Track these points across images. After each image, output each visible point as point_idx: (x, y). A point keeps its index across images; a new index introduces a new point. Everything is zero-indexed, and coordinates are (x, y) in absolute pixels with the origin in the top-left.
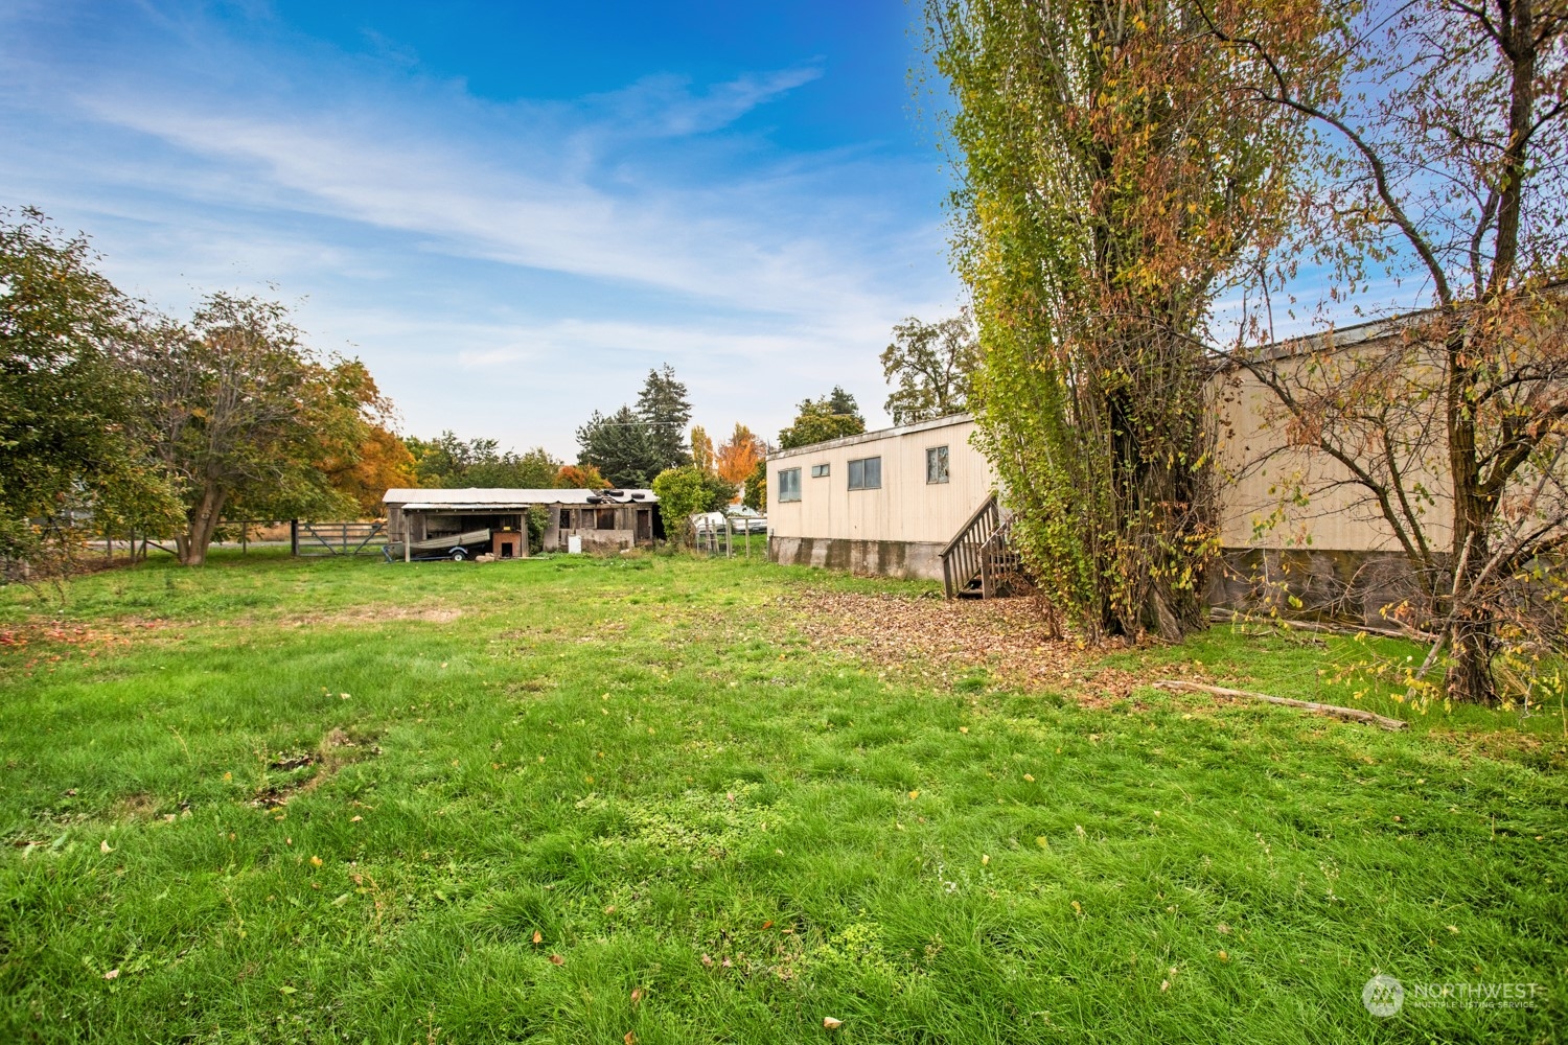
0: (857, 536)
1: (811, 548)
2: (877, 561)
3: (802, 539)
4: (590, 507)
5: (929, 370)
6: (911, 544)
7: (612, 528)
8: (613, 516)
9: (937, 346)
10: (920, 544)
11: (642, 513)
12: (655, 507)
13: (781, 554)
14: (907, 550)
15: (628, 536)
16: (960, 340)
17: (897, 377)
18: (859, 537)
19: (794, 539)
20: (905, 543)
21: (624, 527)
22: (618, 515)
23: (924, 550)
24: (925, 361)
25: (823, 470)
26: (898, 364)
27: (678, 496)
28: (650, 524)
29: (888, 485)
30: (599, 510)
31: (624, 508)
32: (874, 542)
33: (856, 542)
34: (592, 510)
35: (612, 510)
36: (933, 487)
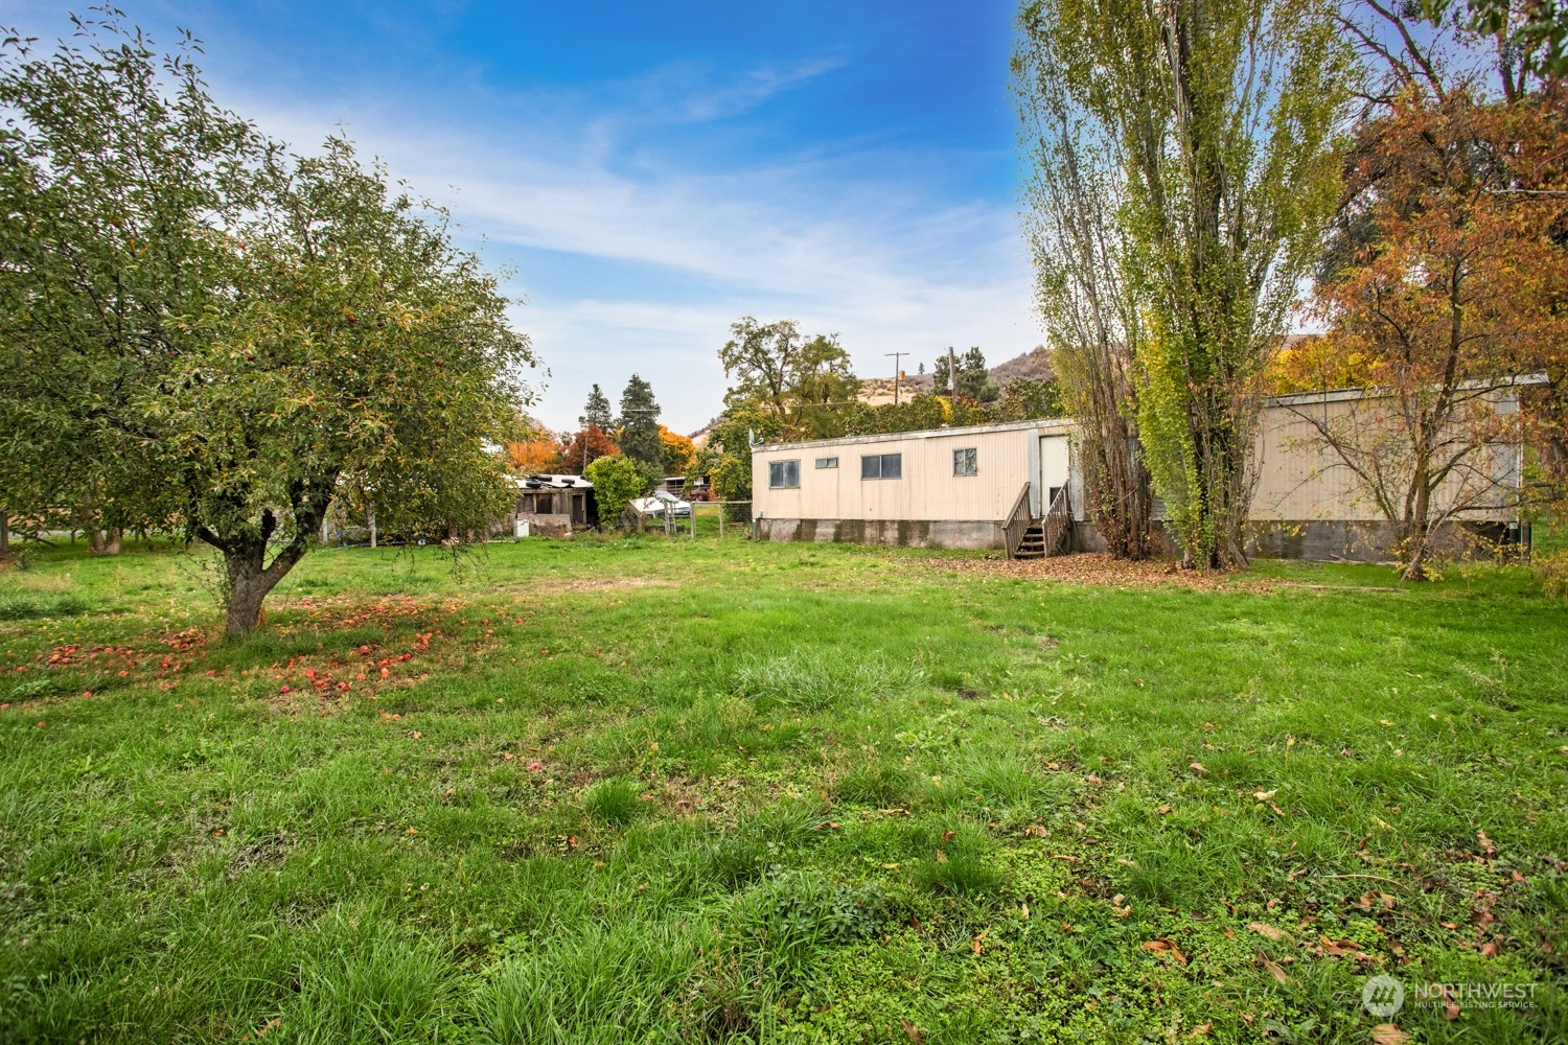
0: (869, 517)
1: (815, 527)
2: (896, 535)
3: (802, 521)
4: (531, 491)
5: (764, 366)
6: (935, 522)
7: (550, 512)
8: (550, 501)
9: (770, 345)
10: (946, 522)
11: (577, 498)
12: (590, 492)
13: (772, 533)
14: (931, 527)
15: (565, 520)
16: (792, 341)
17: (734, 371)
18: (875, 517)
19: (790, 520)
20: (929, 522)
21: (561, 511)
22: (556, 499)
23: (949, 526)
24: (760, 358)
25: (830, 462)
26: (736, 361)
27: (618, 482)
28: (584, 508)
29: (910, 477)
30: (538, 495)
31: (561, 493)
32: (893, 521)
33: (871, 522)
34: (531, 495)
35: (550, 495)
36: (960, 480)
